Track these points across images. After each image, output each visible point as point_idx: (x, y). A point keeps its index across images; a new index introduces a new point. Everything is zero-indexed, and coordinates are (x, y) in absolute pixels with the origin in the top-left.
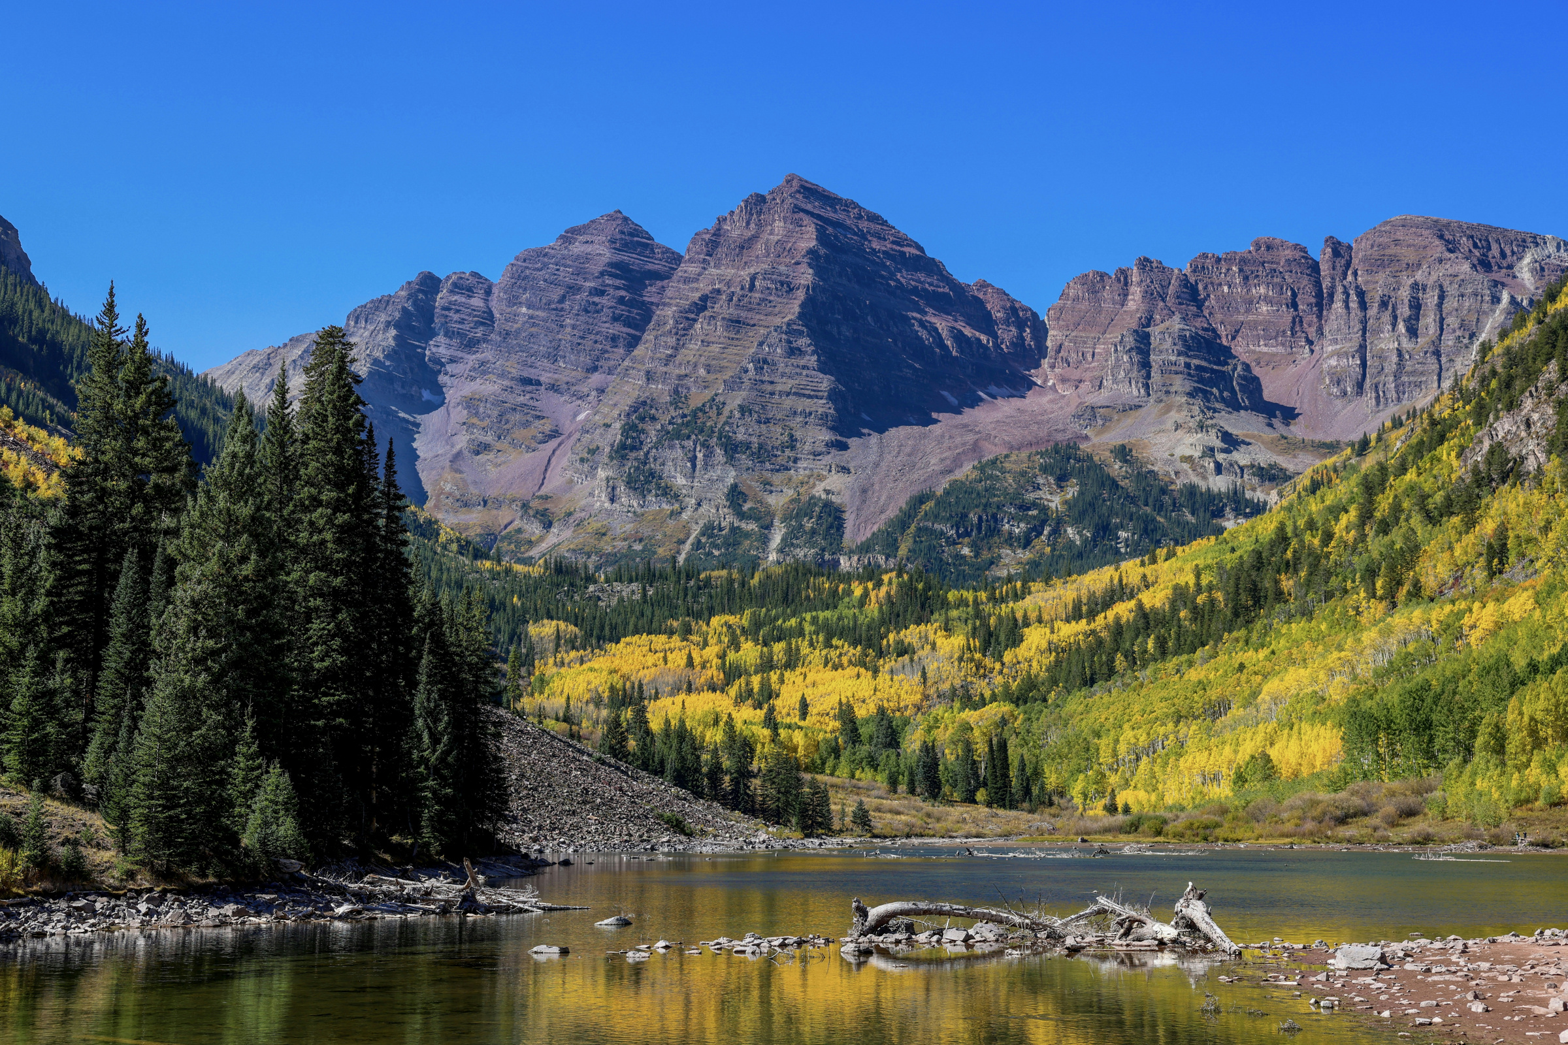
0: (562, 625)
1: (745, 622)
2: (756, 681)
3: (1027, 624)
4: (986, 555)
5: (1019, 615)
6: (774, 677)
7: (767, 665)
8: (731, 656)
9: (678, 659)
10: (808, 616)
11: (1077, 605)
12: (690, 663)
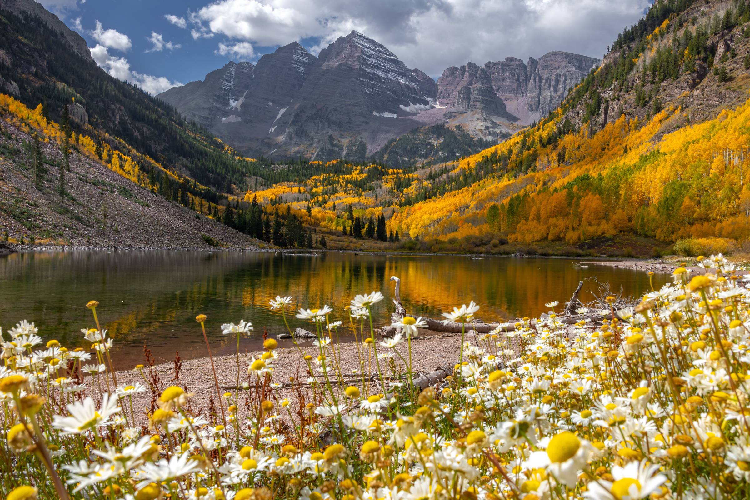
0: (258, 178)
1: (321, 178)
2: (320, 198)
3: (413, 181)
4: (412, 160)
5: (411, 178)
6: (326, 197)
7: (325, 193)
8: (314, 189)
9: (296, 190)
10: (341, 177)
11: (430, 175)
12: (300, 192)
